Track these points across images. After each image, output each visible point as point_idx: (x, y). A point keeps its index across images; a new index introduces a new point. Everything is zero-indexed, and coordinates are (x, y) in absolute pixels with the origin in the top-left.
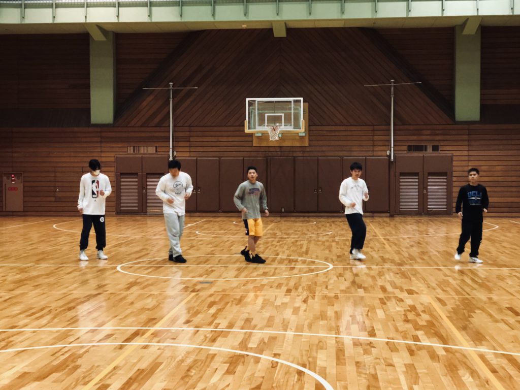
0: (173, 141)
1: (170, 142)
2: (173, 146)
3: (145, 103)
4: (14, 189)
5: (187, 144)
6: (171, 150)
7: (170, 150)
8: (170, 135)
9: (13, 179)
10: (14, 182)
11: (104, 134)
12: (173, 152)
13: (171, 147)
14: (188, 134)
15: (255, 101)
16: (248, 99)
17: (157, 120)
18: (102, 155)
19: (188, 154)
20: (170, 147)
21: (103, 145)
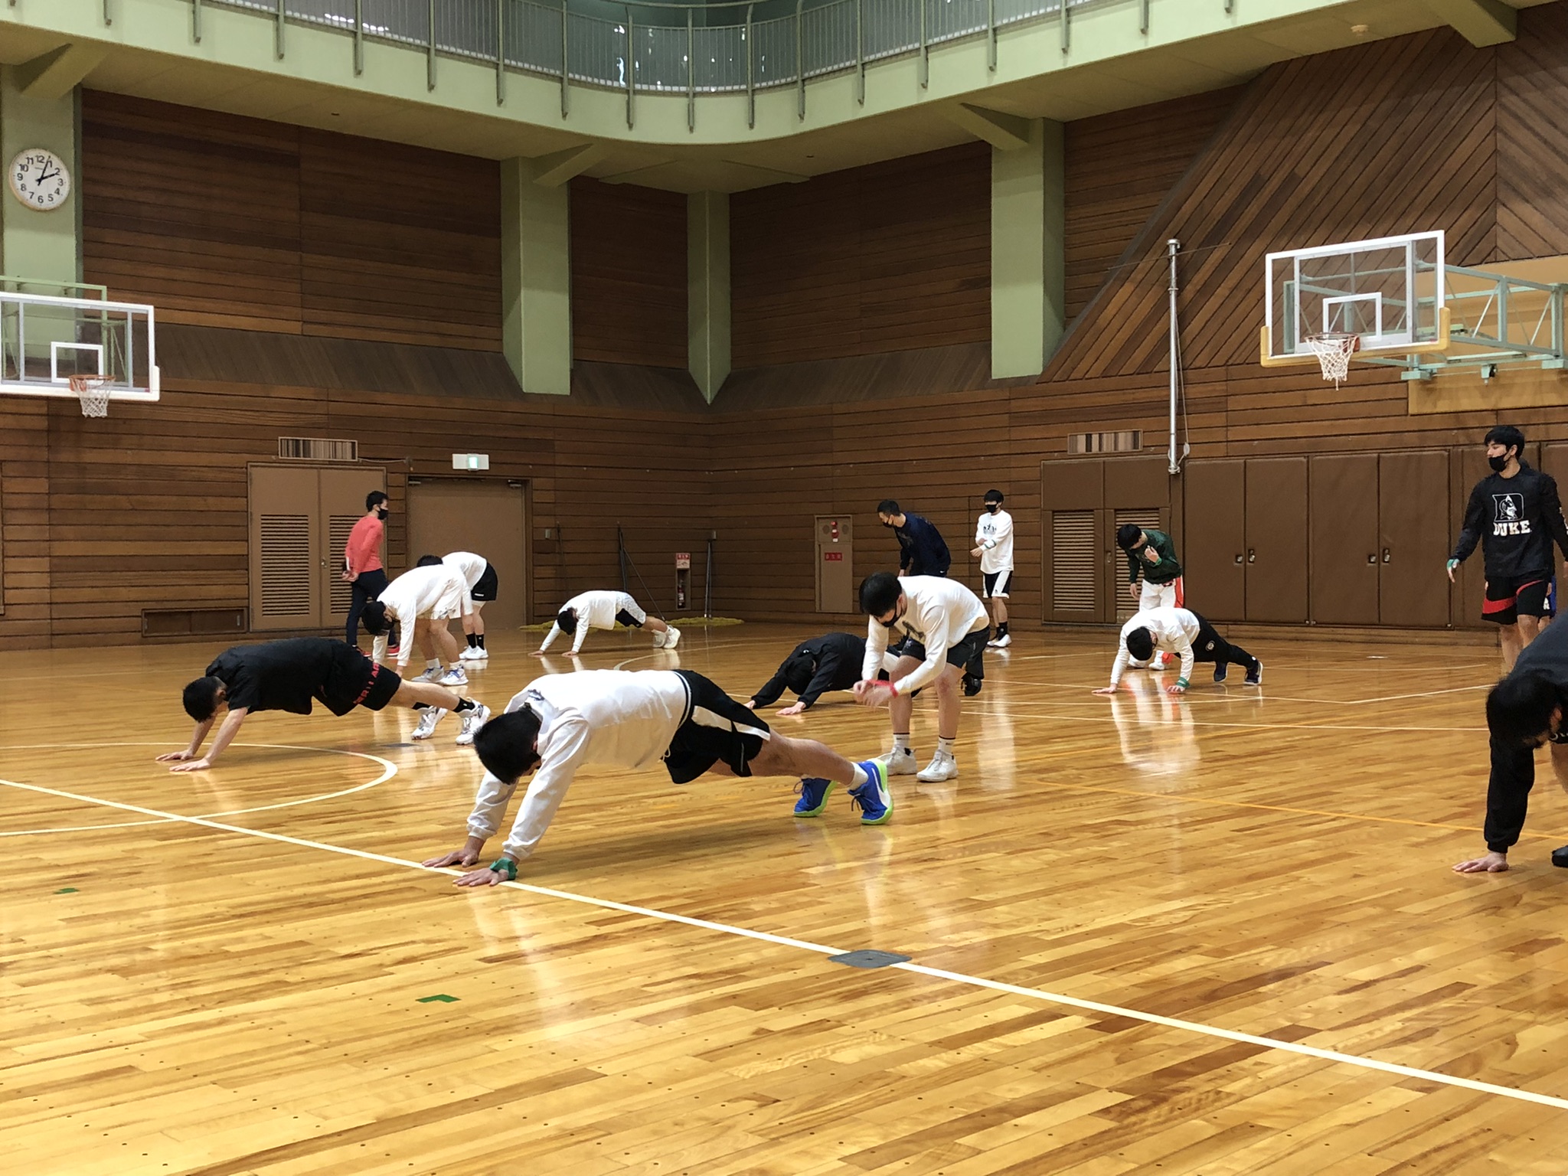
0: (1179, 414)
1: (1169, 415)
2: (1180, 429)
3: (1111, 309)
4: (834, 556)
5: (1220, 419)
6: (1173, 438)
7: (1169, 440)
8: (1169, 395)
9: (834, 531)
10: (835, 540)
11: (1015, 405)
12: (1180, 445)
13: (1173, 430)
14: (1220, 387)
15: (1292, 259)
16: (1270, 258)
17: (1139, 355)
18: (1013, 464)
19: (1222, 449)
20: (1169, 430)
21: (1016, 434)
